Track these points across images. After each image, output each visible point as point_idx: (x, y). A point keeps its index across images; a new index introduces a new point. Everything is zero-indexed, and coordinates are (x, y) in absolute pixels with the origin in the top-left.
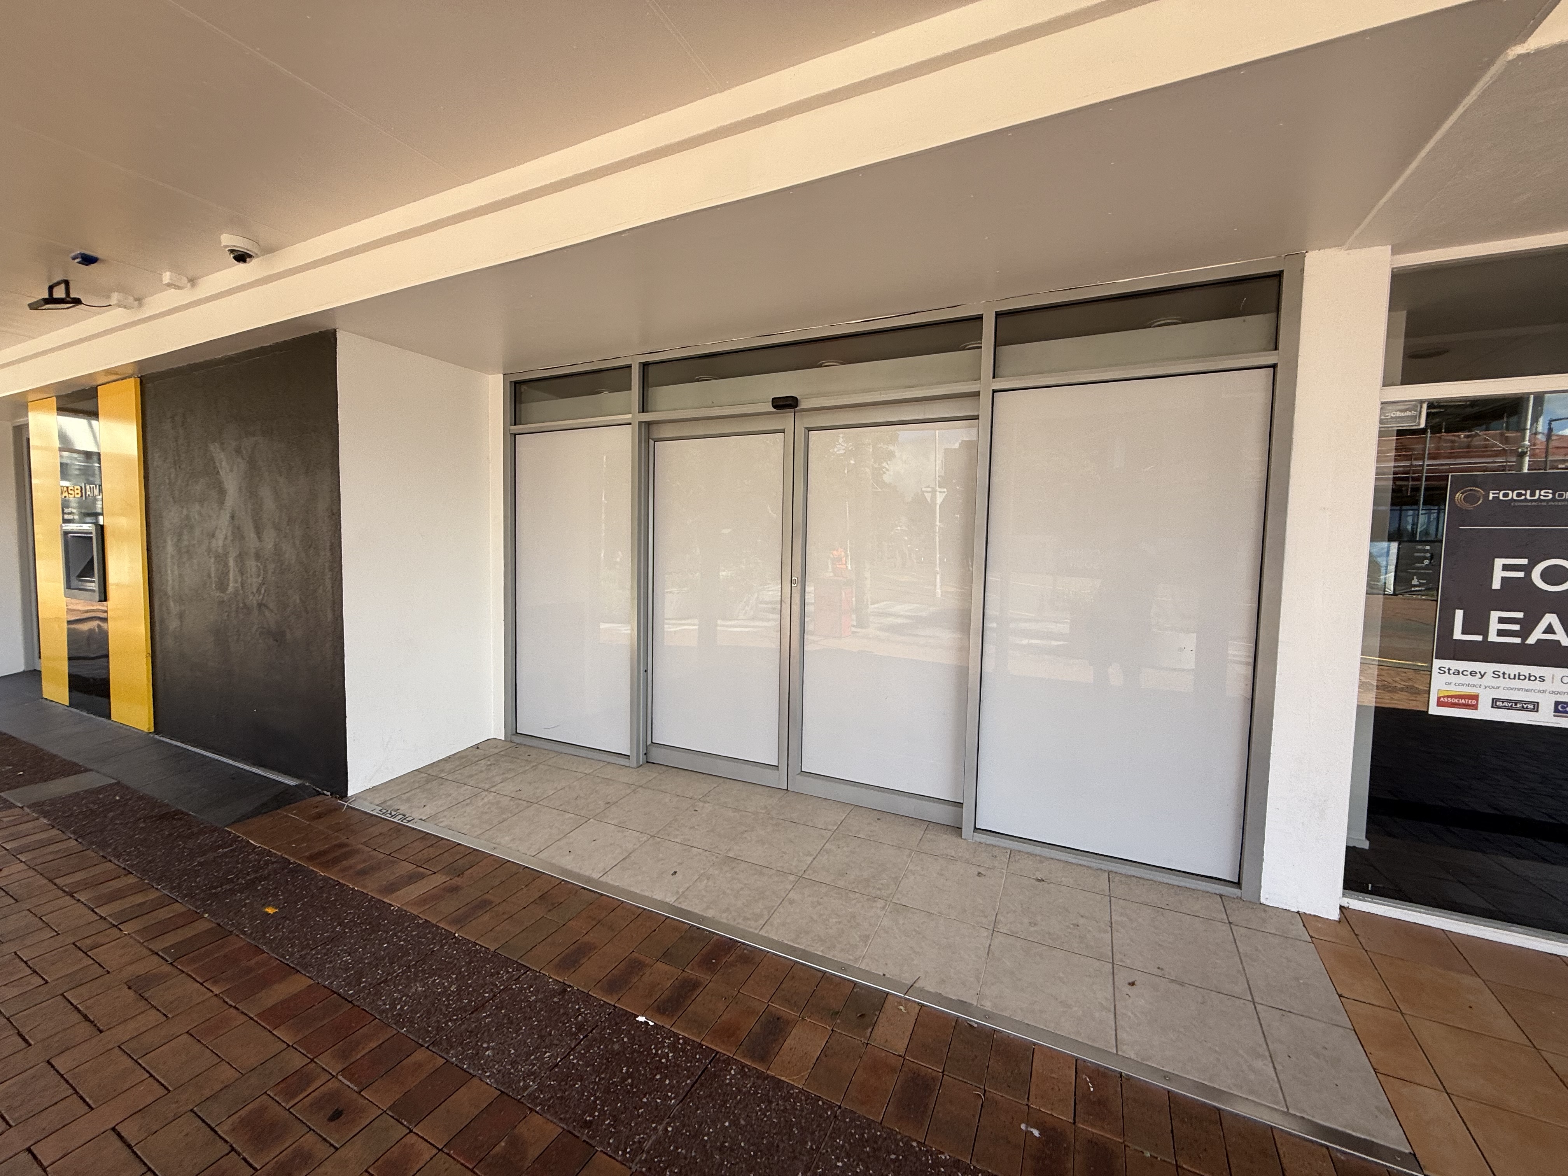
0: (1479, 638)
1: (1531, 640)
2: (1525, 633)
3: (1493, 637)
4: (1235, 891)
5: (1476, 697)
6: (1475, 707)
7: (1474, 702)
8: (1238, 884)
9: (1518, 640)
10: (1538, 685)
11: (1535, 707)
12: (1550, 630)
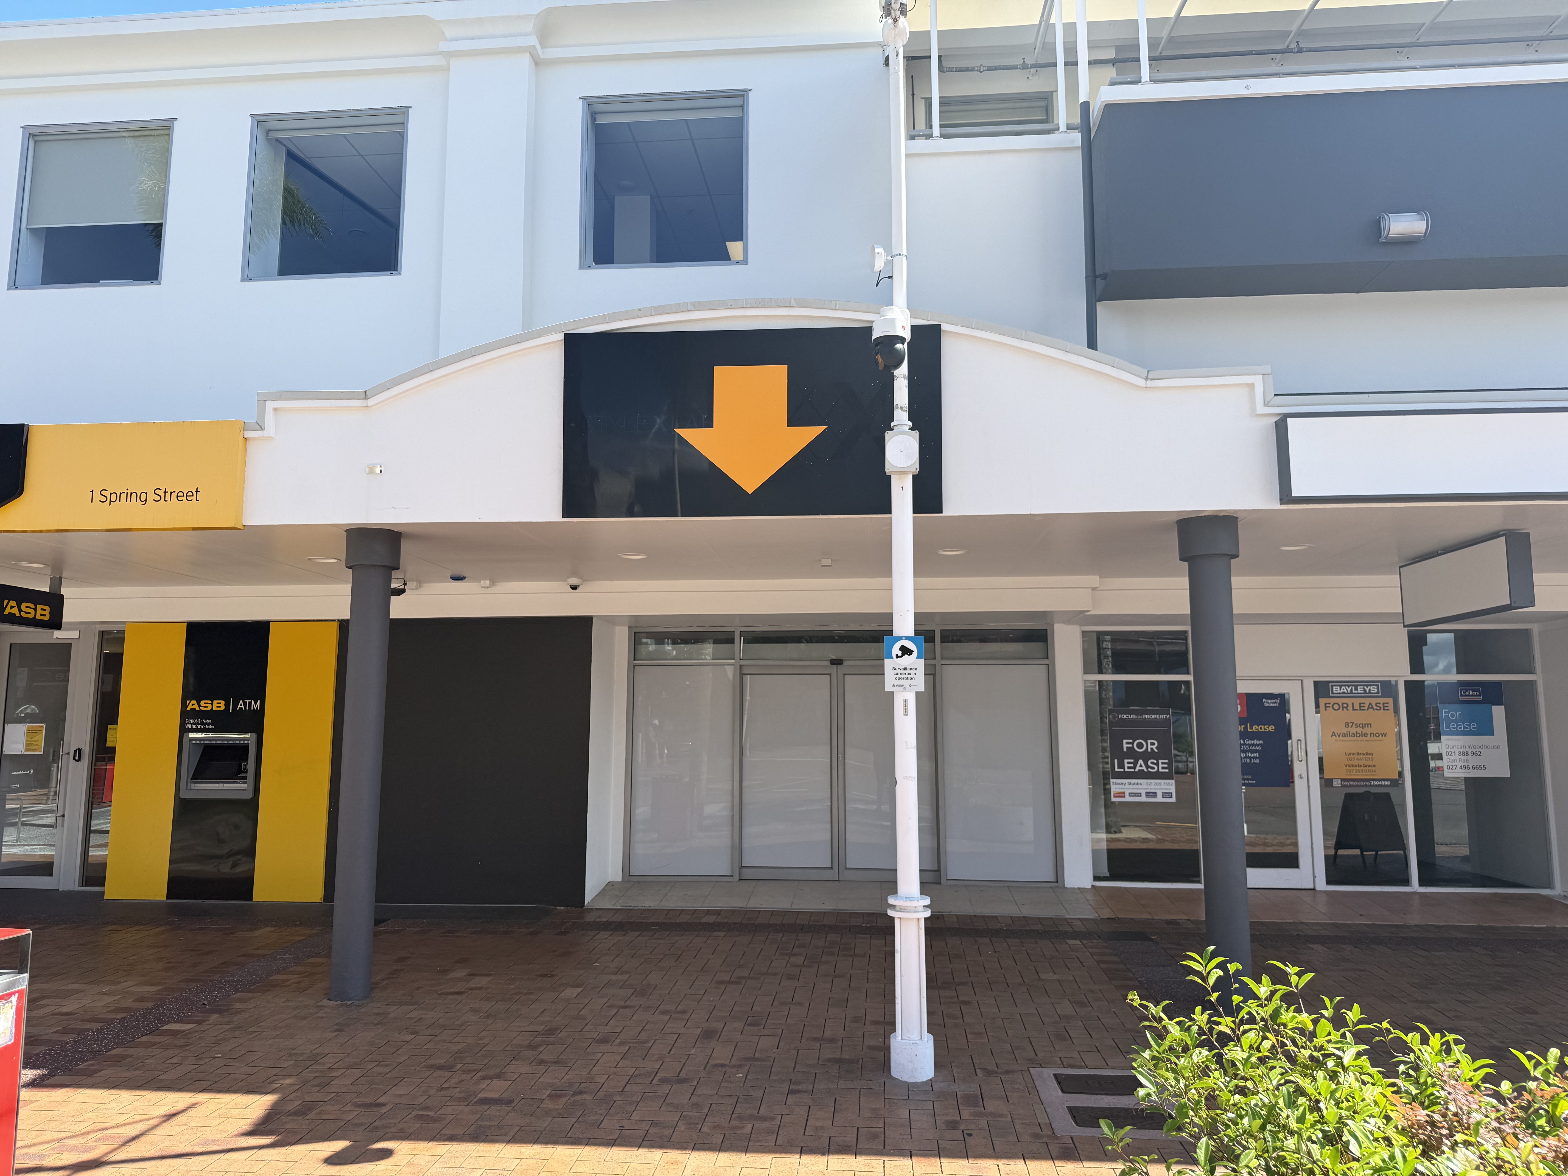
0: (1122, 770)
1: (1136, 770)
2: (1134, 768)
3: (1126, 770)
4: (1056, 884)
5: (1124, 793)
6: (1124, 797)
7: (1123, 795)
8: (1057, 882)
9: (1133, 770)
10: (1140, 787)
11: (1140, 795)
12: (1141, 766)
